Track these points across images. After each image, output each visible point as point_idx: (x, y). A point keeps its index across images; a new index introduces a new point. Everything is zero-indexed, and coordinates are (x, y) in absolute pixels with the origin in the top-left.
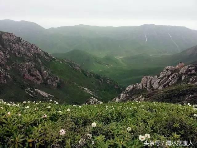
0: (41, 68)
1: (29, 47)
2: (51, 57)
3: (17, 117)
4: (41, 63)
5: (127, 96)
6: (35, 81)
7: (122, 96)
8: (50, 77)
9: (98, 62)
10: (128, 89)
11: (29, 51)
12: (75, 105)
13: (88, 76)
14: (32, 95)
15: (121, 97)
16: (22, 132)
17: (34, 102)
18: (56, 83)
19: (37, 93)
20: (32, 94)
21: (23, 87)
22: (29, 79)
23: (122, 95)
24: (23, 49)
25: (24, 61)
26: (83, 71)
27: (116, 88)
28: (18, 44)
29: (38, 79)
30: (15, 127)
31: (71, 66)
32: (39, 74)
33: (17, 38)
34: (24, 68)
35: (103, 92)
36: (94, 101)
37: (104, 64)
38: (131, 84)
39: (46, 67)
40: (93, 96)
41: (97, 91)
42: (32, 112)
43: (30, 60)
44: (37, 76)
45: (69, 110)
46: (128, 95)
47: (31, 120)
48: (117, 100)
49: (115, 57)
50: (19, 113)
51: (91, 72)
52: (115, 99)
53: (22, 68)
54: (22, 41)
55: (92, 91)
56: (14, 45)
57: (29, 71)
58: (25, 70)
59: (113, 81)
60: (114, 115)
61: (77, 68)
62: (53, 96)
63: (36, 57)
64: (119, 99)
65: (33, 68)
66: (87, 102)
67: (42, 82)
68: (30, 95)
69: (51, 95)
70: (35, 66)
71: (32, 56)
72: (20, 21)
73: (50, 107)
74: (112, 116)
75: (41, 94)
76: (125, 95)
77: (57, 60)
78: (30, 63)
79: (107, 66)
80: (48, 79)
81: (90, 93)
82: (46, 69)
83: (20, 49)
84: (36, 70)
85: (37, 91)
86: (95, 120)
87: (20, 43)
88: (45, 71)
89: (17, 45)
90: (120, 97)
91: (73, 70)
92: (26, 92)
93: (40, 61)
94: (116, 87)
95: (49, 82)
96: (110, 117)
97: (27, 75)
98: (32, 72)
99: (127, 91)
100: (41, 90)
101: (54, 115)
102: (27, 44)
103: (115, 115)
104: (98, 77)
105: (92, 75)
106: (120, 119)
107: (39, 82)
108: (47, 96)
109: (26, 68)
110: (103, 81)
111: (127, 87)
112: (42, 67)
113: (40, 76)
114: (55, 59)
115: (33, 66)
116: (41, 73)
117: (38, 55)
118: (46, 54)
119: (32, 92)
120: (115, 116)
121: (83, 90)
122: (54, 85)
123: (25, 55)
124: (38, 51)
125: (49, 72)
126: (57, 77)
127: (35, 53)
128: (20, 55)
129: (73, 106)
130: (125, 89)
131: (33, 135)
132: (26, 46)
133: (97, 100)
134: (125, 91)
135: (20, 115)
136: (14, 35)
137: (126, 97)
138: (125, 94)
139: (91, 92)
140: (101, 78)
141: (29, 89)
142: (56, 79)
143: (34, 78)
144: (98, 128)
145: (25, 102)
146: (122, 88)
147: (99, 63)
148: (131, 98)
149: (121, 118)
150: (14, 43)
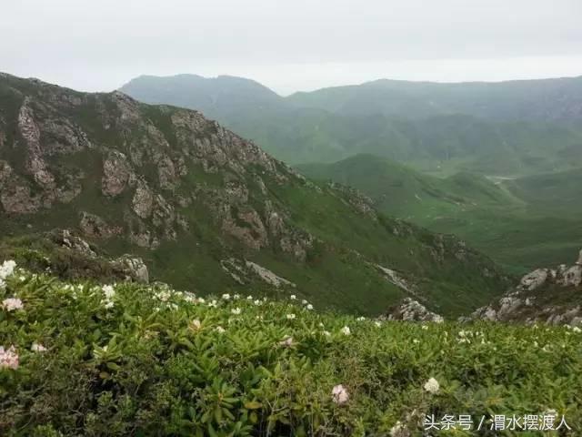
0: (265, 205)
1: (236, 146)
2: (293, 176)
3: (216, 335)
4: (264, 192)
5: (523, 306)
6: (249, 240)
7: (508, 302)
8: (286, 231)
9: (429, 193)
10: (528, 282)
11: (236, 157)
12: (362, 318)
13: (396, 232)
14: (238, 279)
15: (504, 306)
16: (230, 378)
17: (250, 297)
18: (303, 248)
19: (252, 274)
20: (238, 273)
21: (217, 255)
22: (233, 233)
23: (505, 300)
24: (220, 150)
25: (222, 185)
26: (381, 219)
27: (488, 277)
28: (210, 138)
29: (256, 236)
30: (214, 363)
31: (348, 201)
32: (260, 223)
33: (207, 121)
34: (221, 203)
35: (443, 284)
36: (412, 310)
37: (450, 197)
38: (541, 267)
39: (278, 202)
40: (410, 295)
41: (425, 279)
42: (250, 325)
43: (237, 183)
44: (254, 227)
45: (347, 330)
46: (527, 302)
47: (252, 347)
48: (490, 313)
49: (488, 178)
50: (220, 325)
51: (405, 220)
52: (484, 312)
53: (217, 205)
54: (220, 131)
55: (406, 279)
56: (198, 142)
57: (234, 211)
58: (224, 209)
59: (476, 253)
60: (492, 362)
61: (364, 208)
62: (294, 285)
63: (252, 176)
64: (497, 311)
65: (245, 204)
66: (392, 310)
67: (265, 243)
68: (234, 276)
69: (288, 282)
70: (250, 197)
71: (244, 171)
72: (216, 76)
73: (294, 316)
74: (485, 367)
75: (263, 277)
76: (517, 302)
77: (308, 183)
78: (238, 191)
79: (458, 203)
80: (281, 235)
81: (403, 286)
82: (277, 208)
83: (215, 152)
84: (252, 209)
85: (252, 266)
86: (433, 372)
87: (214, 136)
88: (275, 214)
89: (207, 141)
90: (500, 307)
91: (353, 212)
92: (224, 267)
93: (263, 185)
94: (486, 273)
95: (284, 244)
96: (478, 366)
97: (228, 223)
98: (241, 216)
99: (525, 287)
100: (262, 266)
101: (310, 341)
102: (231, 138)
103: (497, 363)
104: (428, 238)
105: (410, 230)
106: (515, 376)
107: (257, 244)
108: (276, 283)
109: (228, 203)
110: (443, 250)
111: (527, 276)
112: (268, 203)
113: (262, 227)
114: (302, 180)
115: (246, 199)
116: (263, 219)
117: (260, 168)
118: (280, 167)
119: (239, 268)
120: (497, 367)
121: (380, 275)
122: (297, 253)
123: (226, 167)
124: (259, 157)
125: (286, 217)
126: (308, 231)
127: (251, 164)
128: (212, 168)
129: (358, 319)
130: (517, 282)
131: (259, 391)
132: (230, 144)
133: (423, 308)
134: (518, 287)
135: (221, 330)
136: (201, 115)
137: (519, 308)
138: (519, 296)
139: (403, 281)
140: (438, 242)
141: (232, 259)
142: (303, 238)
143: (245, 230)
144: (445, 396)
145: (227, 296)
146: (506, 278)
147: (433, 195)
148: (538, 313)
149: (518, 375)
150: (199, 136)
